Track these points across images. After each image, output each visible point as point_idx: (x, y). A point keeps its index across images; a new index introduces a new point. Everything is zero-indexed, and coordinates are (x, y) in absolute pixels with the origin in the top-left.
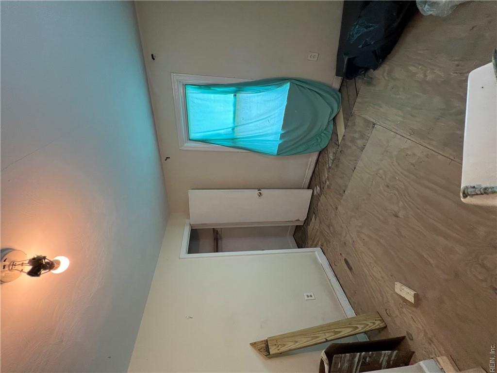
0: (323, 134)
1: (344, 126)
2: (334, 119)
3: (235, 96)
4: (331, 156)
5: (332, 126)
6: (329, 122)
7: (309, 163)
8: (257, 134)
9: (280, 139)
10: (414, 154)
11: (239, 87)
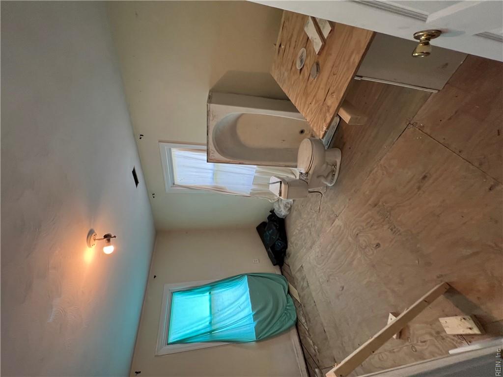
0: (287, 307)
1: (295, 289)
2: (289, 292)
3: (210, 293)
4: (303, 321)
5: (291, 298)
6: (287, 296)
7: (293, 344)
8: (232, 322)
9: (254, 320)
10: (318, 252)
11: (213, 286)
